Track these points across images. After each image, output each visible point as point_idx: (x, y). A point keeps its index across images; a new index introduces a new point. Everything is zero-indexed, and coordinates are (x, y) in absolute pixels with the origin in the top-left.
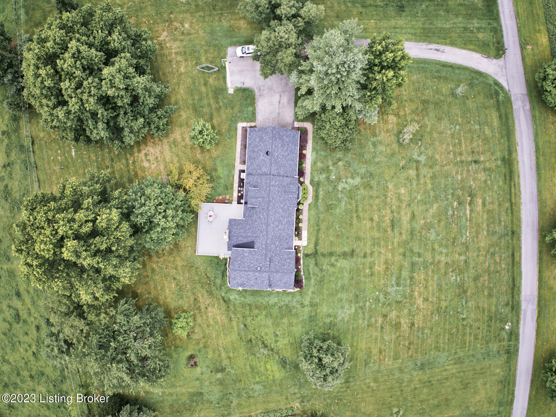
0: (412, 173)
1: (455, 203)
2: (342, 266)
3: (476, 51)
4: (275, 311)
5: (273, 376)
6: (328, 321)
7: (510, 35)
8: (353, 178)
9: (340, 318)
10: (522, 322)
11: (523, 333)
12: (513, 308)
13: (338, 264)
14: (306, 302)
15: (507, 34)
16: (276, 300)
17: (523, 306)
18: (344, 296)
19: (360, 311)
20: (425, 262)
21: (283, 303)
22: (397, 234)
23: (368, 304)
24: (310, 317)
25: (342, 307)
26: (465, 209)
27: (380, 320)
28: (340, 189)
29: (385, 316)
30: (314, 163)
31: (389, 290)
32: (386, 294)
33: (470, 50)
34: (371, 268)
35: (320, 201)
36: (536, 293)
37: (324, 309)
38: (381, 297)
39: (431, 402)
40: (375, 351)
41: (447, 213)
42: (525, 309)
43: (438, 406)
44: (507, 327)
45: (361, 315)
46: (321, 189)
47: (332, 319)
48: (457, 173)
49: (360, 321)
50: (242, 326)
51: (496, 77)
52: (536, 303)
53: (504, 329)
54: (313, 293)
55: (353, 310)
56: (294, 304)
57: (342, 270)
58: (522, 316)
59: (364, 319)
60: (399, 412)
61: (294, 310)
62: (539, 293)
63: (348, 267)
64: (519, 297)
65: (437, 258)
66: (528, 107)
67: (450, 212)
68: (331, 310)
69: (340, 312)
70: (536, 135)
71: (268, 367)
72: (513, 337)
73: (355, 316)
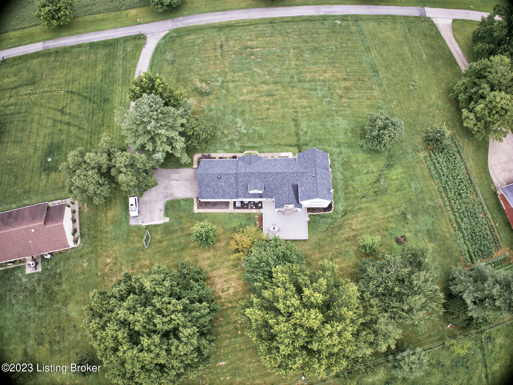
0: (231, 85)
1: (252, 57)
2: (305, 126)
3: (141, 51)
4: (348, 174)
5: (402, 173)
6: (350, 135)
7: (130, 31)
8: (237, 123)
9: (347, 126)
10: (334, 14)
11: (341, 12)
12: (325, 20)
13: (305, 129)
14: (338, 150)
15: (129, 33)
16: (339, 173)
17: (322, 13)
18: (329, 124)
19: (339, 113)
20: (297, 74)
21: (341, 168)
22: (278, 92)
23: (333, 108)
24: (349, 147)
25: (338, 125)
26: (256, 51)
27: (344, 100)
28: (245, 131)
29: (341, 97)
30: (226, 151)
31: (320, 95)
32: (324, 97)
33: (139, 55)
34: (305, 108)
35: (256, 145)
36: (312, 7)
37: (341, 137)
38: (326, 100)
39: (401, 64)
40: (369, 102)
41: (260, 62)
42: (325, 12)
43: (403, 61)
44: (339, 22)
45: (343, 113)
46: (246, 145)
47: (348, 132)
48: (230, 58)
49: (347, 113)
50: (364, 199)
51: (160, 38)
52: (320, 6)
53: (340, 24)
54: (329, 146)
55: (338, 118)
56: (340, 159)
57: (308, 126)
58: (330, 14)
59: (345, 110)
60: (413, 85)
61: (345, 159)
62: (312, 5)
63: (306, 123)
64: (317, 16)
65: (293, 66)
66: (181, 18)
67: (259, 60)
68: (341, 132)
69: (342, 126)
70: (201, 13)
71: (394, 177)
72: (345, 18)
73: (344, 117)
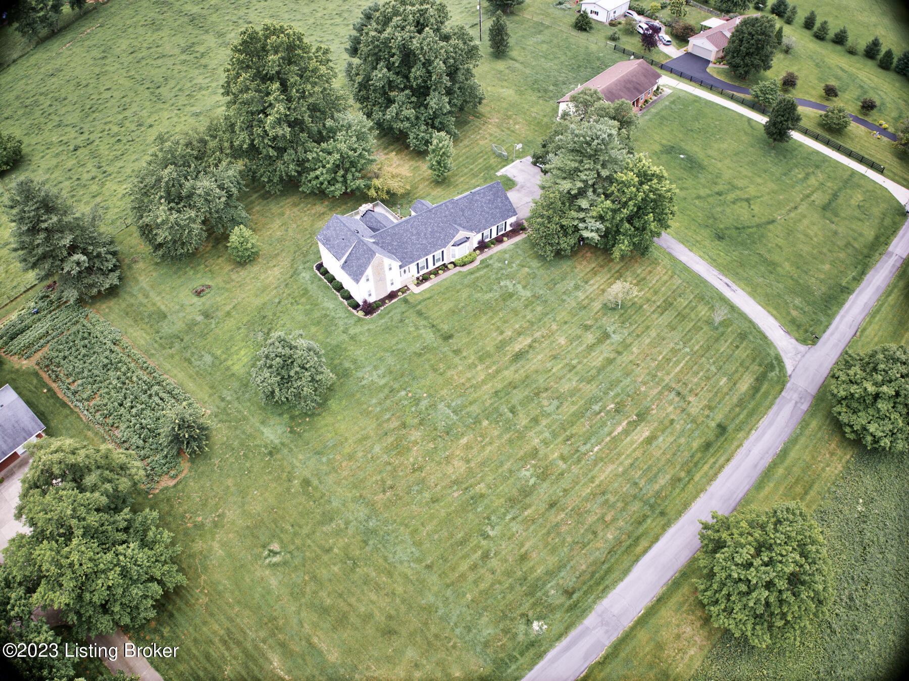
0: (591, 338)
1: (612, 406)
2: (424, 335)
3: (776, 319)
4: (317, 314)
5: (233, 364)
6: (347, 364)
7: (836, 336)
8: (524, 287)
9: (360, 374)
10: (565, 641)
11: (553, 661)
12: (571, 608)
13: (422, 331)
14: (352, 331)
15: (832, 334)
16: (332, 306)
17: (590, 620)
18: (390, 360)
19: (386, 391)
20: (511, 422)
21: (333, 314)
23: (403, 393)
24: (338, 346)
25: (376, 368)
26: (619, 423)
27: (395, 424)
28: (502, 284)
29: (404, 425)
31: (441, 406)
32: (433, 406)
33: (769, 312)
35: (473, 276)
36: (627, 622)
37: (358, 352)
38: (424, 404)
39: (323, 594)
40: (347, 449)
41: (591, 404)
42: (588, 628)
43: (325, 611)
44: (536, 625)
45: (382, 395)
46: (485, 270)
47: (352, 367)
48: (644, 383)
49: (374, 401)
50: (277, 300)
52: (614, 638)
53: (529, 622)
54: (369, 329)
55: (382, 382)
56: (341, 323)
57: (419, 336)
58: (573, 633)
59: (380, 404)
60: (276, 553)
61: (333, 328)
62: (633, 629)
63: (428, 342)
64: (594, 602)
65: (531, 433)
66: (805, 407)
67: (596, 408)
68: (363, 359)
69: (368, 369)
71: (242, 352)
72: (531, 652)
73: (376, 390)
